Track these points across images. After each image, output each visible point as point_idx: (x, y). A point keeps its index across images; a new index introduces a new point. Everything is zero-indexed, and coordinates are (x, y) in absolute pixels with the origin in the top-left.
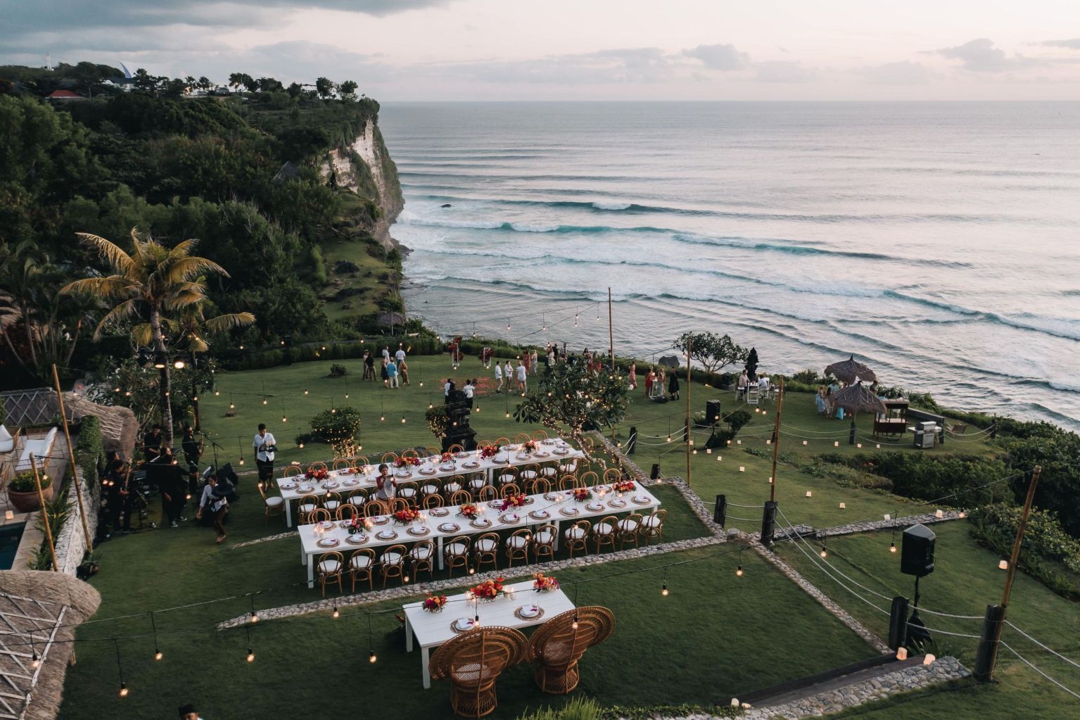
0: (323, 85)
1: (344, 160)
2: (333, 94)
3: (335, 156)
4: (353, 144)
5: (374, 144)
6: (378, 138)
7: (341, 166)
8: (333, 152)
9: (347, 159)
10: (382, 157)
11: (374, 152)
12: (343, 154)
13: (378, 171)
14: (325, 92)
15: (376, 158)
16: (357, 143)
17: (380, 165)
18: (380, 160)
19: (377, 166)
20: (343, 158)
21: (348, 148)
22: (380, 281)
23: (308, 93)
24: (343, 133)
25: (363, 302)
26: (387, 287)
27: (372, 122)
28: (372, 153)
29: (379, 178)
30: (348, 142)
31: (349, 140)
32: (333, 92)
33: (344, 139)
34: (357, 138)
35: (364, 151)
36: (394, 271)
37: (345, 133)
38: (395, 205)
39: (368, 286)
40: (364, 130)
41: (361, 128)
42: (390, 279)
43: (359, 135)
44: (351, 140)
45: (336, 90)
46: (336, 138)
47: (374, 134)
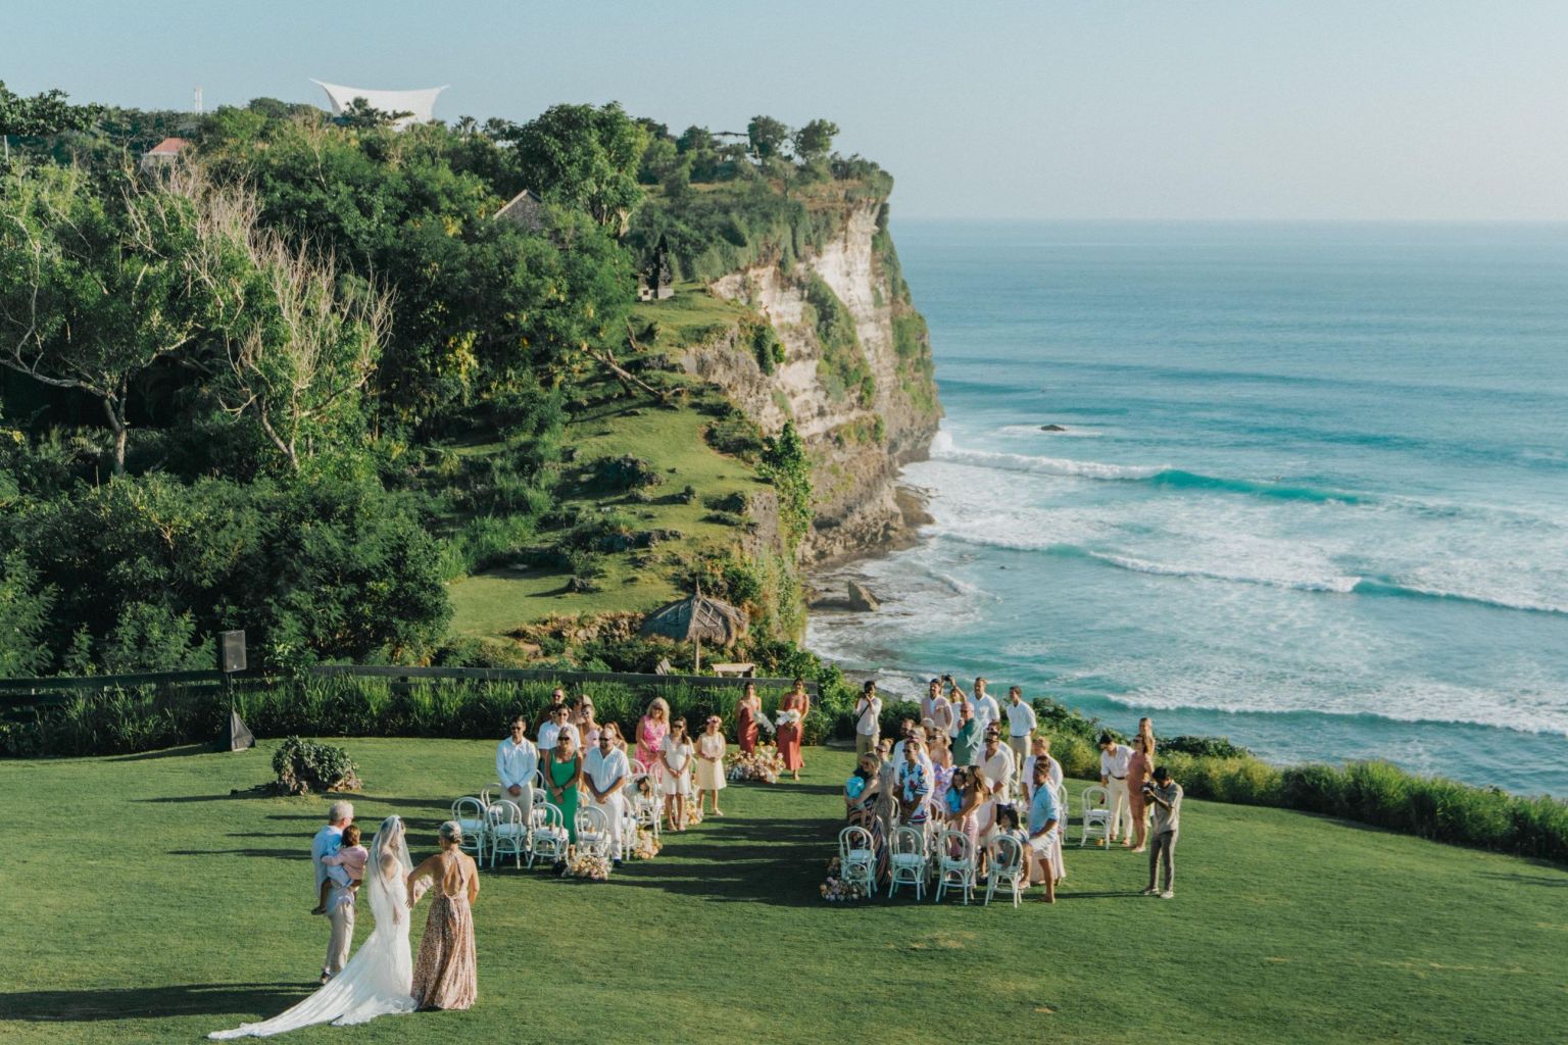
0: (763, 134)
1: (787, 295)
2: (786, 153)
3: (764, 283)
4: (814, 260)
6: (885, 257)
7: (781, 308)
8: (761, 271)
9: (794, 292)
10: (894, 301)
11: (873, 289)
12: (785, 280)
14: (765, 149)
15: (877, 303)
16: (826, 257)
17: (887, 321)
18: (888, 310)
19: (877, 321)
20: (783, 288)
21: (800, 267)
22: (713, 513)
23: (727, 151)
24: (789, 231)
25: (634, 574)
26: (732, 535)
27: (873, 218)
28: (867, 290)
29: (881, 350)
30: (801, 253)
31: (803, 249)
32: (787, 148)
33: (790, 246)
34: (825, 247)
35: (844, 281)
36: (770, 491)
37: (794, 233)
38: (918, 419)
39: (669, 527)
40: (845, 229)
41: (836, 224)
42: (751, 513)
43: (831, 238)
44: (809, 249)
45: (791, 145)
46: (772, 240)
47: (875, 247)
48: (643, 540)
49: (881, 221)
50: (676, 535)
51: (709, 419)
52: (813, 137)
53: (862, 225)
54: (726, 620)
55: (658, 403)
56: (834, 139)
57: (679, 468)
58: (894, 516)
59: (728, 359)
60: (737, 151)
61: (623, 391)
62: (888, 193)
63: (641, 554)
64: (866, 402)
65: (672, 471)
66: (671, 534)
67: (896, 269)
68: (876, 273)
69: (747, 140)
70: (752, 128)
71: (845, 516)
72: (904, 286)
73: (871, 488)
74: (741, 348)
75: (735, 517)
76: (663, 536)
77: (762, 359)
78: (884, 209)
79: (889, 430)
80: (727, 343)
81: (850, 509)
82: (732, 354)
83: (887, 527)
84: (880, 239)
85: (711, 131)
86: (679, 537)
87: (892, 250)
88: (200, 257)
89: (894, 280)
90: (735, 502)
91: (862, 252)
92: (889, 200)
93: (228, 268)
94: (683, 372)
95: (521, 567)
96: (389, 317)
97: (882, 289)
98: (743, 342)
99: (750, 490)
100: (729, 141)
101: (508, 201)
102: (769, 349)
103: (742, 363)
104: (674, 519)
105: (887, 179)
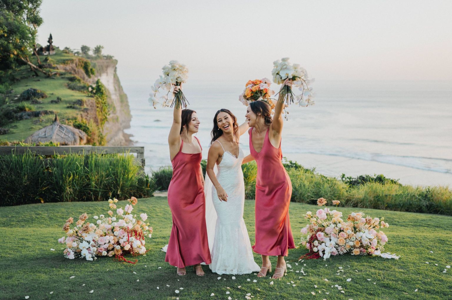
0: (85, 49)
4: (99, 77)
11: (114, 87)
14: (86, 53)
16: (102, 77)
17: (118, 95)
18: (118, 92)
27: (113, 70)
36: (93, 99)
38: (126, 118)
40: (107, 71)
41: (105, 69)
42: (86, 106)
43: (104, 72)
44: (98, 74)
45: (92, 52)
47: (114, 77)
48: (37, 114)
49: (115, 71)
51: (68, 82)
53: (110, 71)
55: (48, 77)
56: (103, 50)
58: (122, 140)
62: (117, 64)
63: (35, 119)
64: (114, 112)
66: (50, 112)
68: (114, 83)
71: (110, 140)
73: (116, 134)
74: (79, 68)
75: (79, 107)
76: (46, 113)
77: (87, 72)
78: (116, 68)
79: (120, 120)
80: (74, 65)
81: (111, 138)
82: (76, 69)
83: (121, 143)
84: (115, 75)
86: (53, 113)
89: (119, 85)
90: (80, 102)
91: (111, 77)
92: (117, 66)
94: (58, 69)
98: (80, 66)
99: (85, 99)
102: (89, 70)
103: (80, 72)
104: (51, 108)
105: (116, 61)
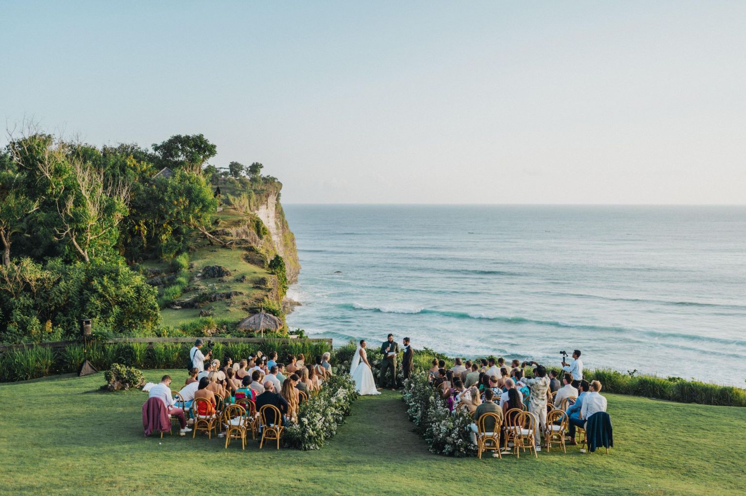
0: (235, 168)
2: (243, 175)
4: (256, 211)
5: (276, 217)
6: (280, 212)
10: (283, 228)
11: (276, 223)
13: (279, 239)
14: (236, 174)
15: (277, 228)
16: (260, 210)
17: (281, 235)
18: (281, 231)
19: (278, 234)
22: (255, 285)
23: (222, 174)
24: (247, 201)
25: (228, 308)
26: (263, 293)
27: (275, 198)
28: (274, 224)
29: (279, 245)
30: (252, 209)
31: (253, 207)
32: (243, 173)
33: (248, 206)
34: (260, 207)
35: (266, 219)
36: (274, 277)
37: (249, 201)
38: (292, 270)
39: (239, 290)
40: (267, 201)
41: (264, 199)
42: (269, 285)
43: (262, 204)
44: (255, 207)
45: (245, 172)
46: (242, 204)
47: (276, 208)
48: (228, 296)
49: (277, 199)
50: (241, 293)
51: (245, 252)
52: (255, 168)
53: (272, 200)
54: (275, 322)
55: (224, 247)
56: (261, 170)
57: (237, 269)
59: (247, 233)
60: (226, 174)
61: (209, 243)
62: (281, 189)
63: (228, 301)
65: (235, 270)
66: (239, 293)
67: (283, 216)
69: (229, 170)
70: (230, 166)
72: (286, 222)
74: (251, 228)
75: (263, 286)
76: (236, 294)
77: (258, 232)
78: (279, 195)
80: (246, 226)
82: (248, 231)
84: (277, 205)
85: (216, 167)
86: (243, 294)
87: (282, 210)
88: (45, 166)
89: (283, 220)
90: (263, 281)
91: (272, 210)
92: (281, 192)
93: (58, 172)
94: (232, 236)
95: (178, 307)
96: (128, 197)
97: (279, 223)
98: (252, 226)
99: (267, 276)
100: (222, 171)
101: (160, 170)
102: (261, 229)
103: (252, 235)
104: (238, 288)
105: (280, 184)
